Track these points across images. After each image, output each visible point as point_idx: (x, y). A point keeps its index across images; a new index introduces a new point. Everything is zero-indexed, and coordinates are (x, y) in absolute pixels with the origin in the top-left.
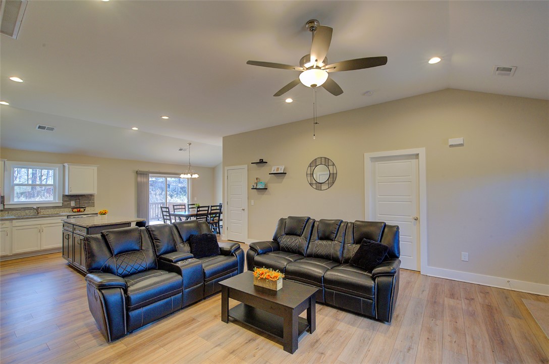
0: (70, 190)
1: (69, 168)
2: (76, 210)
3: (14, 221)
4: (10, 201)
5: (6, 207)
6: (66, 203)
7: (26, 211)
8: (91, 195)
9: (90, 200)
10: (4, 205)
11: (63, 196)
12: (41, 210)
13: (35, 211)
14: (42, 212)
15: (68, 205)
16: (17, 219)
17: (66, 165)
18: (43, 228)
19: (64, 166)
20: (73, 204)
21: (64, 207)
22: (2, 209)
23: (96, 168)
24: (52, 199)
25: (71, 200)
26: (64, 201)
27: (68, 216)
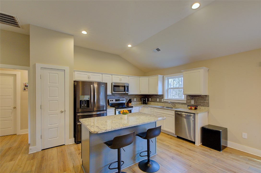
2: (189, 107)
3: (155, 109)
6: (188, 101)
8: (206, 96)
9: (205, 100)
11: (187, 96)
20: (193, 102)
21: (187, 104)
23: (202, 70)
26: (187, 100)
27: (176, 111)
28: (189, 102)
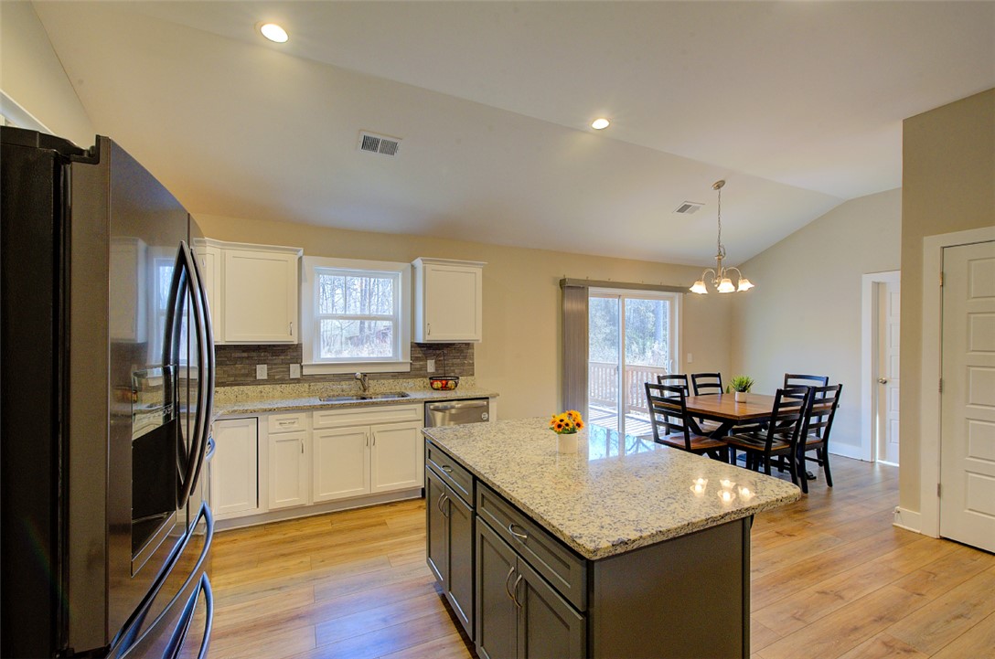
0: (427, 332)
1: (424, 269)
2: (438, 384)
3: (316, 414)
4: (311, 358)
5: (306, 371)
6: (418, 364)
7: (343, 383)
8: (468, 345)
9: (465, 358)
10: (302, 367)
11: (412, 347)
12: (371, 381)
13: (359, 382)
14: (374, 386)
15: (420, 369)
16: (322, 407)
17: (418, 262)
18: (377, 435)
19: (413, 268)
20: (431, 366)
21: (415, 373)
22: (299, 376)
23: (479, 271)
24: (391, 355)
25: (426, 357)
26: (414, 359)
27: (426, 402)
28: (418, 366)
